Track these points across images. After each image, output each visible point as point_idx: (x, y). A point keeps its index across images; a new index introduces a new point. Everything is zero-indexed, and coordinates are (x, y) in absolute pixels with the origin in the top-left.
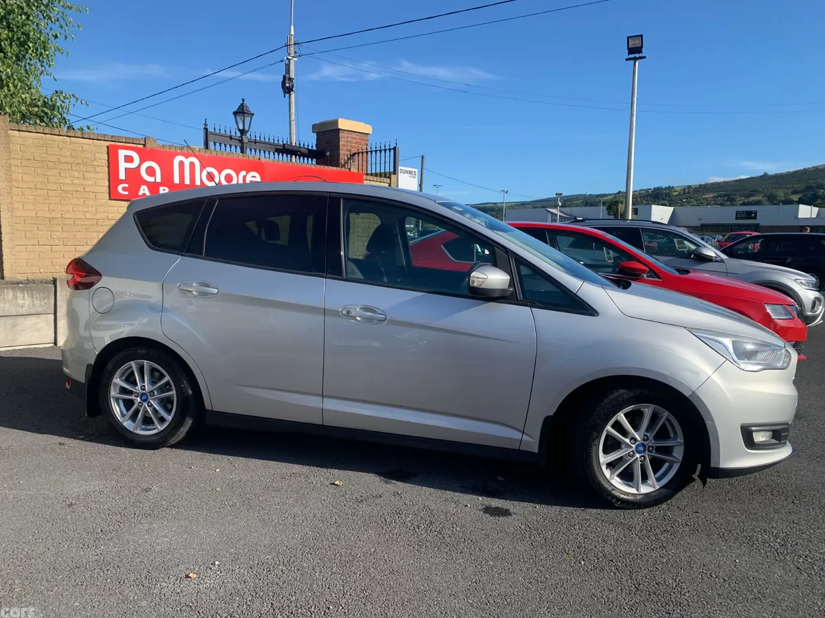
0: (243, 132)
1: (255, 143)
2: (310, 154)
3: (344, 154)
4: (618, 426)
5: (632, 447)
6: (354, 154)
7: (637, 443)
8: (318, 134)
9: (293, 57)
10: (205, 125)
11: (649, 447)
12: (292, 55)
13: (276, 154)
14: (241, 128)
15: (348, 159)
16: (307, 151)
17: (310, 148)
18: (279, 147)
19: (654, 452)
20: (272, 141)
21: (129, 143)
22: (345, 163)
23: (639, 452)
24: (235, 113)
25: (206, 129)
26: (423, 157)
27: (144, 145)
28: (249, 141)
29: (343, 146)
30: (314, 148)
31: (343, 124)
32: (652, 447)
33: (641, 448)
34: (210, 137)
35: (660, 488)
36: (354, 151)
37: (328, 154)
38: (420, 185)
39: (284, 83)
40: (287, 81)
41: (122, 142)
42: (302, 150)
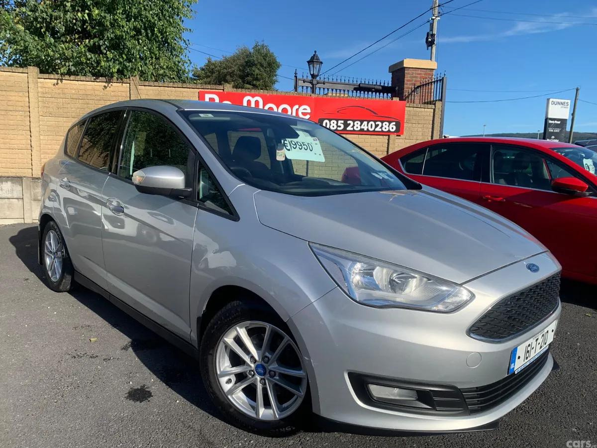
0: (313, 76)
1: (324, 84)
2: (384, 90)
3: (408, 88)
4: (238, 340)
5: (250, 366)
6: (418, 87)
7: (257, 363)
8: (393, 73)
9: (436, 17)
10: (296, 74)
11: (270, 371)
12: (436, 16)
13: (355, 91)
14: (312, 73)
15: (412, 92)
16: (381, 88)
17: (386, 85)
18: (356, 87)
19: (277, 378)
20: (351, 82)
21: (213, 89)
22: (409, 95)
23: (259, 374)
24: (308, 62)
25: (296, 77)
26: (577, 90)
27: (223, 90)
28: (318, 83)
29: (408, 81)
30: (390, 85)
31: (408, 63)
32: (275, 372)
33: (261, 370)
34: (300, 83)
35: (281, 420)
36: (418, 84)
37: (397, 89)
38: (573, 114)
39: (427, 39)
40: (430, 36)
41: (208, 89)
42: (376, 87)
